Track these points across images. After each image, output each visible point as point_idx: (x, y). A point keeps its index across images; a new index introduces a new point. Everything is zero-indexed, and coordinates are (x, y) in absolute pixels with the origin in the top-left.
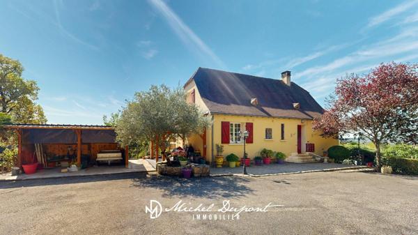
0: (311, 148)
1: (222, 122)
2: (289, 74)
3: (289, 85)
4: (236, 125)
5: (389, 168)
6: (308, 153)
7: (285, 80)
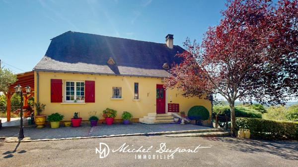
0: (174, 108)
1: (52, 80)
2: (170, 37)
3: (171, 47)
4: (78, 84)
5: (247, 132)
6: (170, 114)
7: (167, 43)
